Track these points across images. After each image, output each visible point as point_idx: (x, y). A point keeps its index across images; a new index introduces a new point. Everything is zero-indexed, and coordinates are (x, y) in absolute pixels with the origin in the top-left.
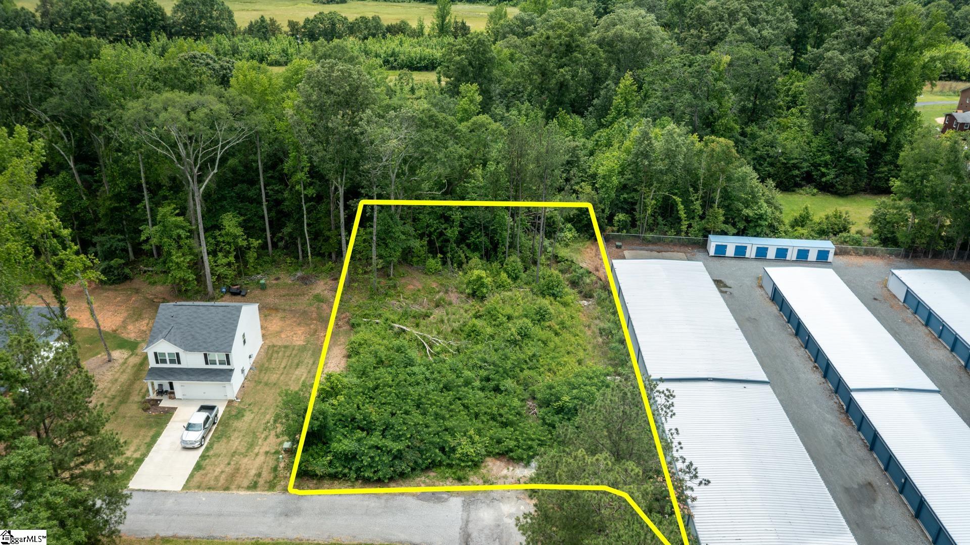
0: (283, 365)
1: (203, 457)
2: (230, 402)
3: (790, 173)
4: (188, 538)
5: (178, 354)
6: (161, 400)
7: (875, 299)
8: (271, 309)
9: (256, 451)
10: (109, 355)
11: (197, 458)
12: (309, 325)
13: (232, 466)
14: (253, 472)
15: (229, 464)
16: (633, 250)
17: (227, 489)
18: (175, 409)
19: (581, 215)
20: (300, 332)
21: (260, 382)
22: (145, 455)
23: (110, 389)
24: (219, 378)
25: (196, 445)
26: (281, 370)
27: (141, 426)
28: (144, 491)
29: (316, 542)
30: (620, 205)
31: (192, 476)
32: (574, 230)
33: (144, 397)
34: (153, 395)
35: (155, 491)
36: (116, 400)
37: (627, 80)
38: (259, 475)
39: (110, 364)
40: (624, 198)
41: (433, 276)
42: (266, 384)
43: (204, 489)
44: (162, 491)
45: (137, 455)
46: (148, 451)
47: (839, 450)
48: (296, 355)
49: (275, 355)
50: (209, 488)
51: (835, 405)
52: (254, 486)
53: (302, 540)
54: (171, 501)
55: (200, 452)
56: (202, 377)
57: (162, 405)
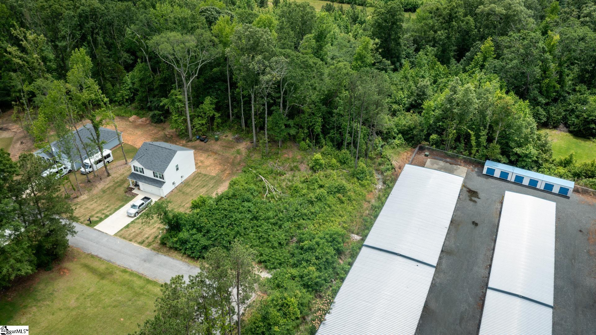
0: (198, 184)
1: (132, 222)
2: (162, 198)
3: (588, 126)
4: (101, 258)
5: (143, 169)
6: (134, 189)
7: (581, 231)
8: (214, 152)
9: (155, 226)
10: (126, 161)
11: (130, 222)
12: (224, 165)
13: (140, 230)
14: (147, 236)
15: (140, 229)
16: (435, 159)
17: (131, 240)
18: (137, 195)
19: (410, 131)
20: (217, 169)
21: (181, 191)
22: (111, 214)
23: (118, 178)
24: (157, 185)
25: (133, 215)
26: (195, 187)
27: (119, 200)
28: (99, 231)
29: (148, 278)
30: (436, 129)
31: (122, 230)
32: (402, 139)
33: (128, 186)
34: (131, 186)
35: (103, 232)
36: (117, 184)
37: (489, 43)
38: (147, 238)
39: (126, 165)
40: (439, 125)
41: (302, 152)
42: (183, 193)
43: (121, 238)
44: (106, 233)
45: (108, 213)
46: (113, 213)
47: (458, 322)
48: (207, 181)
49: (197, 179)
50: (124, 238)
51: (481, 294)
52: (141, 243)
53: (143, 275)
54: (106, 239)
55: (132, 219)
56: (150, 183)
57: (133, 191)
